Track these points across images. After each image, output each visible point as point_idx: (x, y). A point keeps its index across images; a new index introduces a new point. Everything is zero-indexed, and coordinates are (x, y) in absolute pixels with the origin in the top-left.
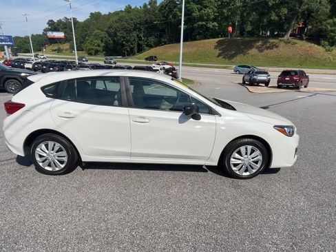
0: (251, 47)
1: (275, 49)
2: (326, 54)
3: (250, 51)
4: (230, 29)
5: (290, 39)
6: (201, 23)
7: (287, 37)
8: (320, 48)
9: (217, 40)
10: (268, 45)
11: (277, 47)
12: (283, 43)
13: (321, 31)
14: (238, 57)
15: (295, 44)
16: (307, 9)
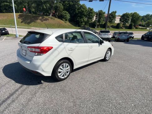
0: (37, 19)
1: (48, 21)
2: (65, 24)
3: (37, 21)
4: (24, 9)
5: (52, 17)
6: (6, 3)
7: (51, 16)
8: (63, 21)
9: (19, 14)
10: (44, 19)
11: (48, 20)
12: (50, 18)
13: (62, 15)
14: (32, 24)
15: (54, 19)
16: (56, 6)
